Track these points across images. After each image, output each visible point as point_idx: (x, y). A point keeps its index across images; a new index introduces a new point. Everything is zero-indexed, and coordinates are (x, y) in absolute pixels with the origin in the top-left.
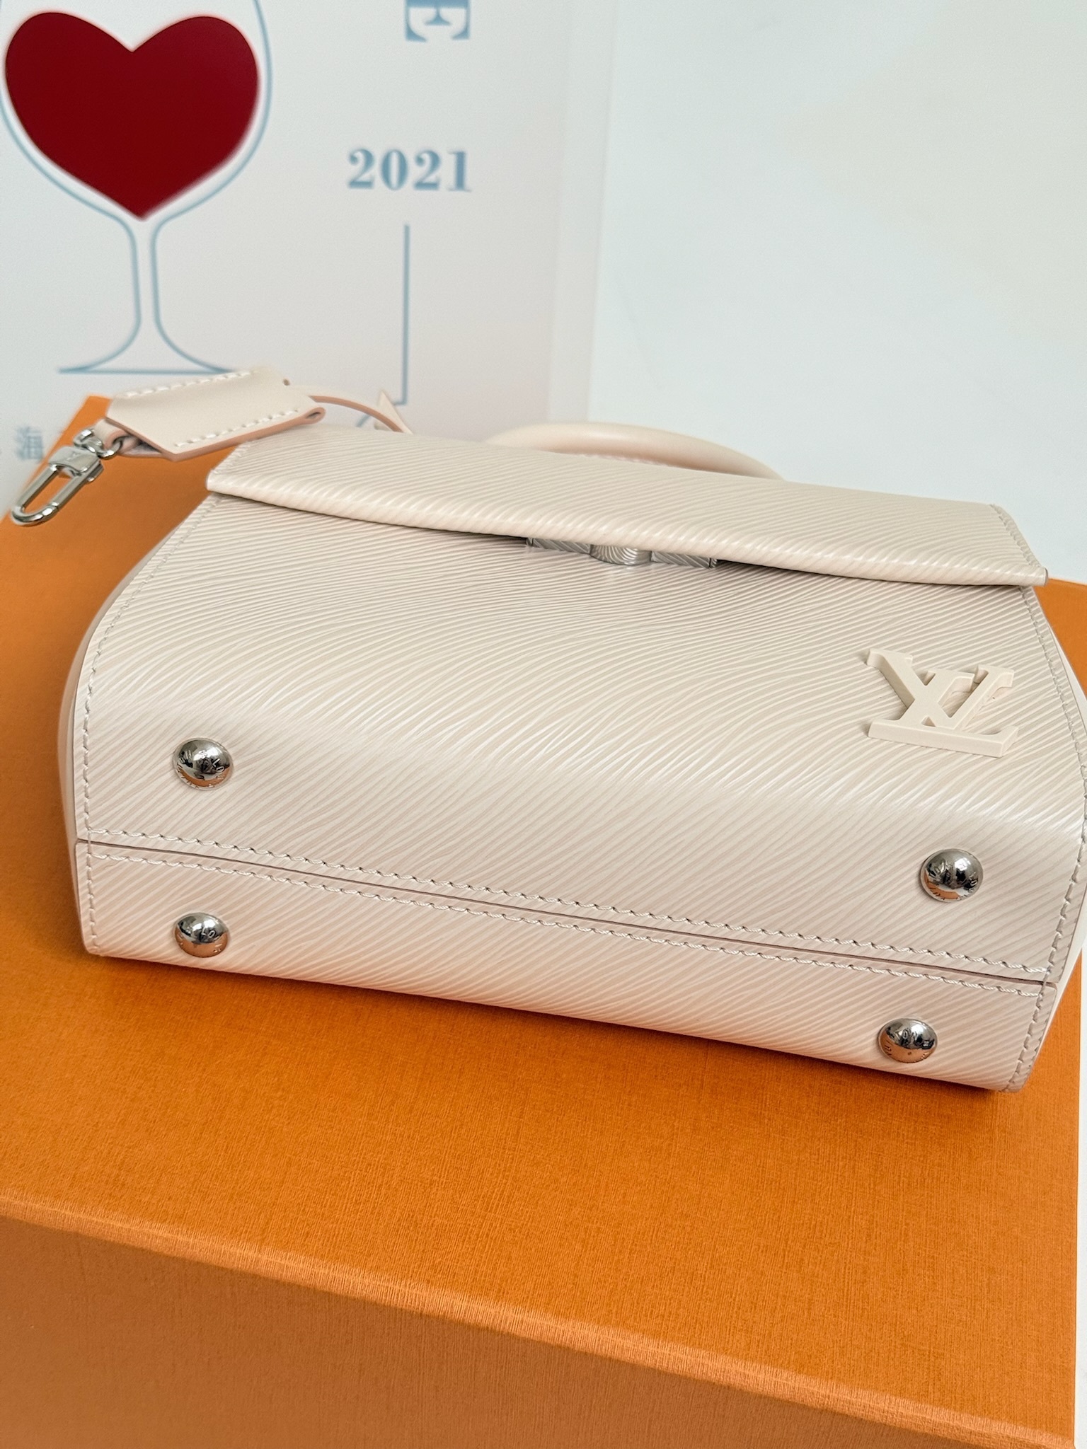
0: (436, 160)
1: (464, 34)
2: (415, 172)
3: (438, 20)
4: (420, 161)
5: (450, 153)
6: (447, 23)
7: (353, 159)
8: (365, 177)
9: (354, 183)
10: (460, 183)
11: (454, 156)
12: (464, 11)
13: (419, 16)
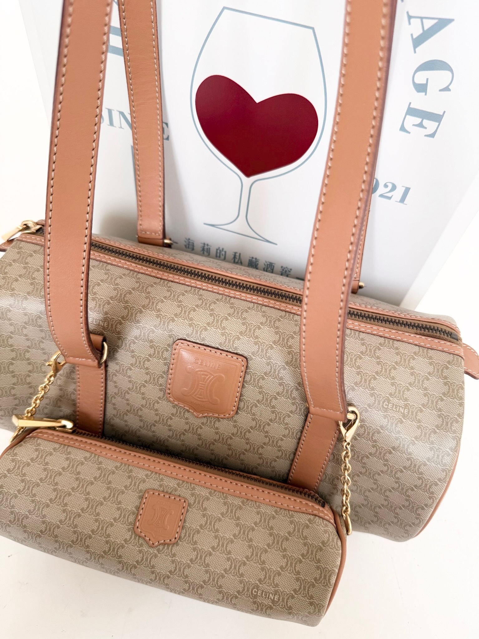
0: (394, 188)
1: (432, 135)
2: (381, 190)
3: (421, 125)
4: (386, 186)
5: (403, 186)
6: (426, 128)
11: (404, 188)
12: (437, 124)
13: (411, 121)
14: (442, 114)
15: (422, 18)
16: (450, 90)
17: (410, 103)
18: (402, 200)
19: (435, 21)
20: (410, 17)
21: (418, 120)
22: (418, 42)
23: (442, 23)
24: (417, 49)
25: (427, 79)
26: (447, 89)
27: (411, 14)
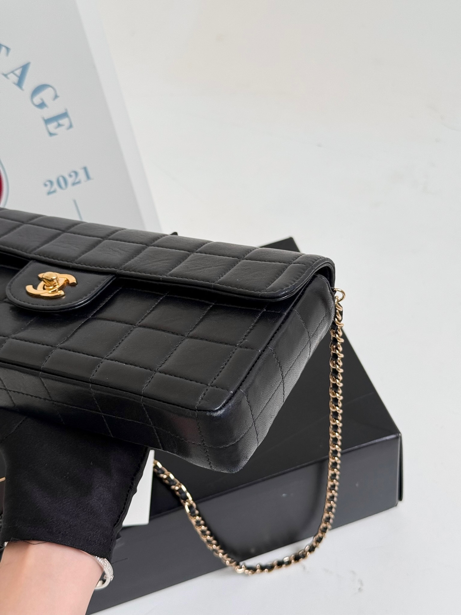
0: (76, 173)
1: (71, 126)
2: (70, 180)
3: (59, 125)
4: (70, 176)
5: (81, 169)
6: (63, 125)
7: (46, 185)
8: (52, 190)
9: (49, 193)
11: (83, 169)
12: (68, 118)
13: (52, 127)
14: (65, 111)
15: (13, 72)
16: (58, 96)
17: (43, 118)
18: (88, 177)
19: (21, 69)
20: (5, 75)
21: (55, 124)
22: (19, 84)
23: (25, 68)
24: (22, 88)
25: (42, 99)
26: (56, 97)
27: (5, 73)
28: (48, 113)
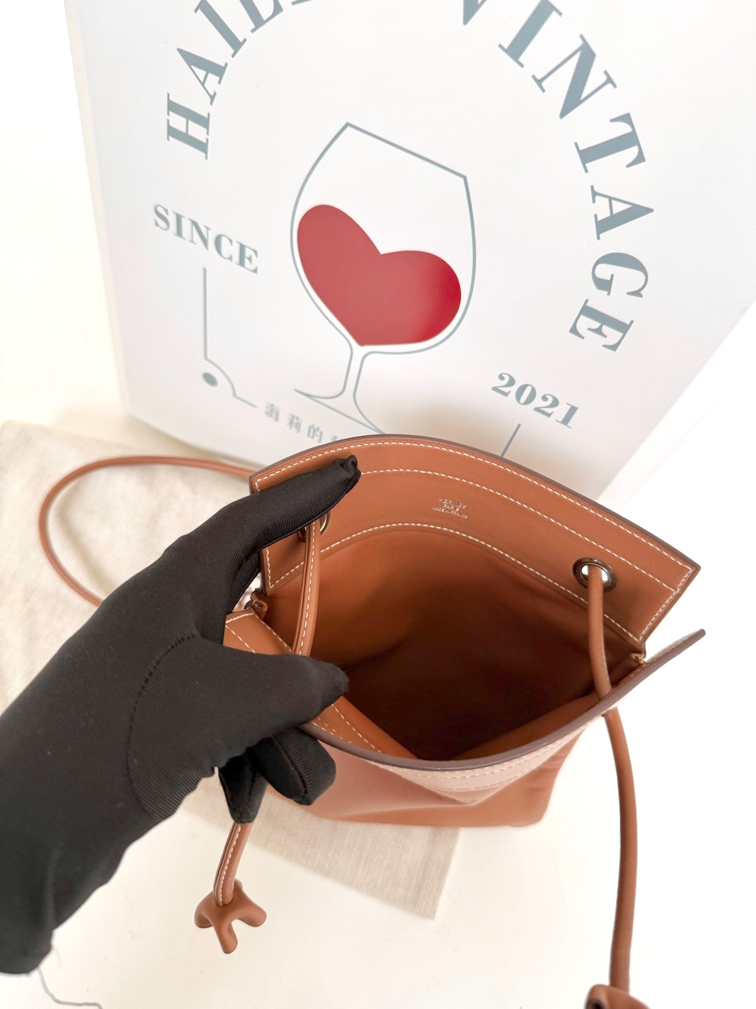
0: (555, 403)
1: (614, 347)
2: (538, 402)
3: (598, 331)
4: (545, 398)
5: (567, 404)
6: (605, 336)
7: (501, 377)
8: (506, 390)
9: (495, 389)
10: (566, 421)
11: (570, 407)
12: (621, 335)
13: (586, 323)
14: (628, 323)
15: (611, 199)
16: (641, 296)
17: (587, 301)
19: (629, 206)
20: (595, 194)
21: (596, 325)
22: (603, 226)
23: (636, 211)
24: (601, 235)
25: (612, 276)
26: (637, 293)
27: (596, 189)
28: (600, 301)
